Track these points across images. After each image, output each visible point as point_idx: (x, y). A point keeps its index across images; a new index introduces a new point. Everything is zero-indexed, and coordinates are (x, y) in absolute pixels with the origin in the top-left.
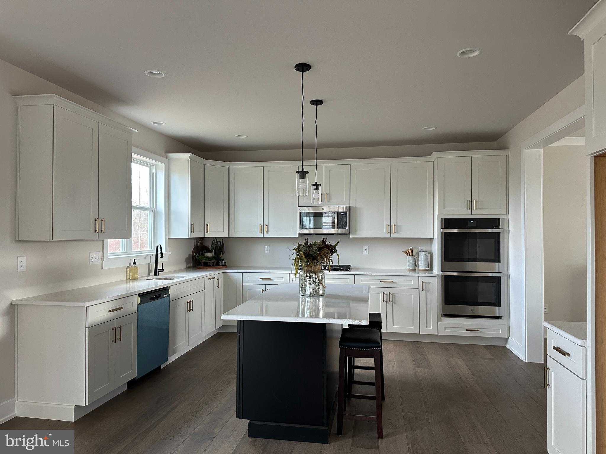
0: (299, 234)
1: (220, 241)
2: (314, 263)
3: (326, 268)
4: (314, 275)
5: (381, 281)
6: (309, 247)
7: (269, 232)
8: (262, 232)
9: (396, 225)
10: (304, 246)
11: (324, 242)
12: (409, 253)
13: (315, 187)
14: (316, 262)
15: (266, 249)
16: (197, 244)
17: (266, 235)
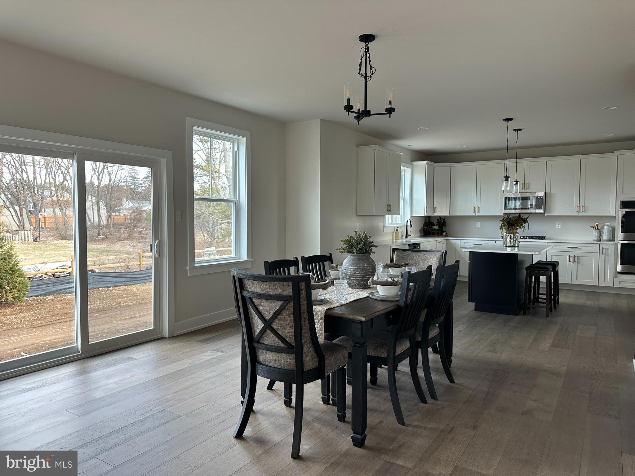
0: (504, 213)
1: (442, 219)
2: (513, 228)
3: (525, 238)
4: (513, 235)
5: (568, 247)
6: (510, 219)
7: (480, 212)
8: (475, 211)
9: (584, 206)
10: (507, 218)
11: (519, 216)
12: (595, 227)
13: (516, 183)
14: (514, 228)
15: (477, 225)
16: (426, 221)
17: (478, 214)
